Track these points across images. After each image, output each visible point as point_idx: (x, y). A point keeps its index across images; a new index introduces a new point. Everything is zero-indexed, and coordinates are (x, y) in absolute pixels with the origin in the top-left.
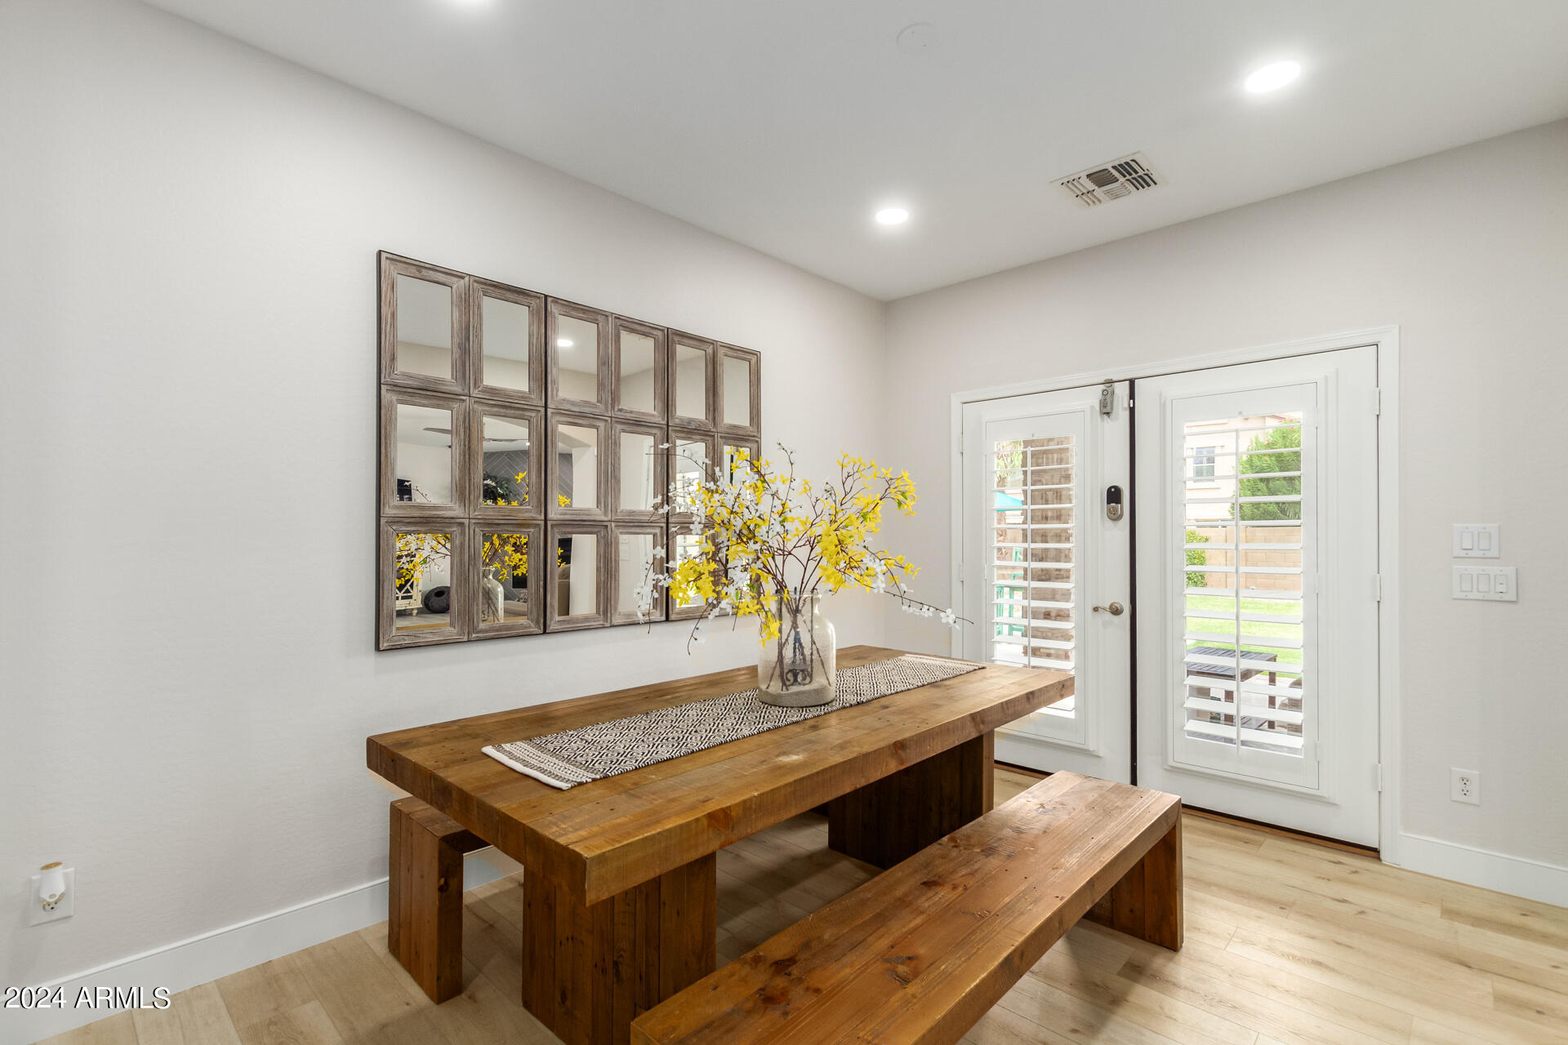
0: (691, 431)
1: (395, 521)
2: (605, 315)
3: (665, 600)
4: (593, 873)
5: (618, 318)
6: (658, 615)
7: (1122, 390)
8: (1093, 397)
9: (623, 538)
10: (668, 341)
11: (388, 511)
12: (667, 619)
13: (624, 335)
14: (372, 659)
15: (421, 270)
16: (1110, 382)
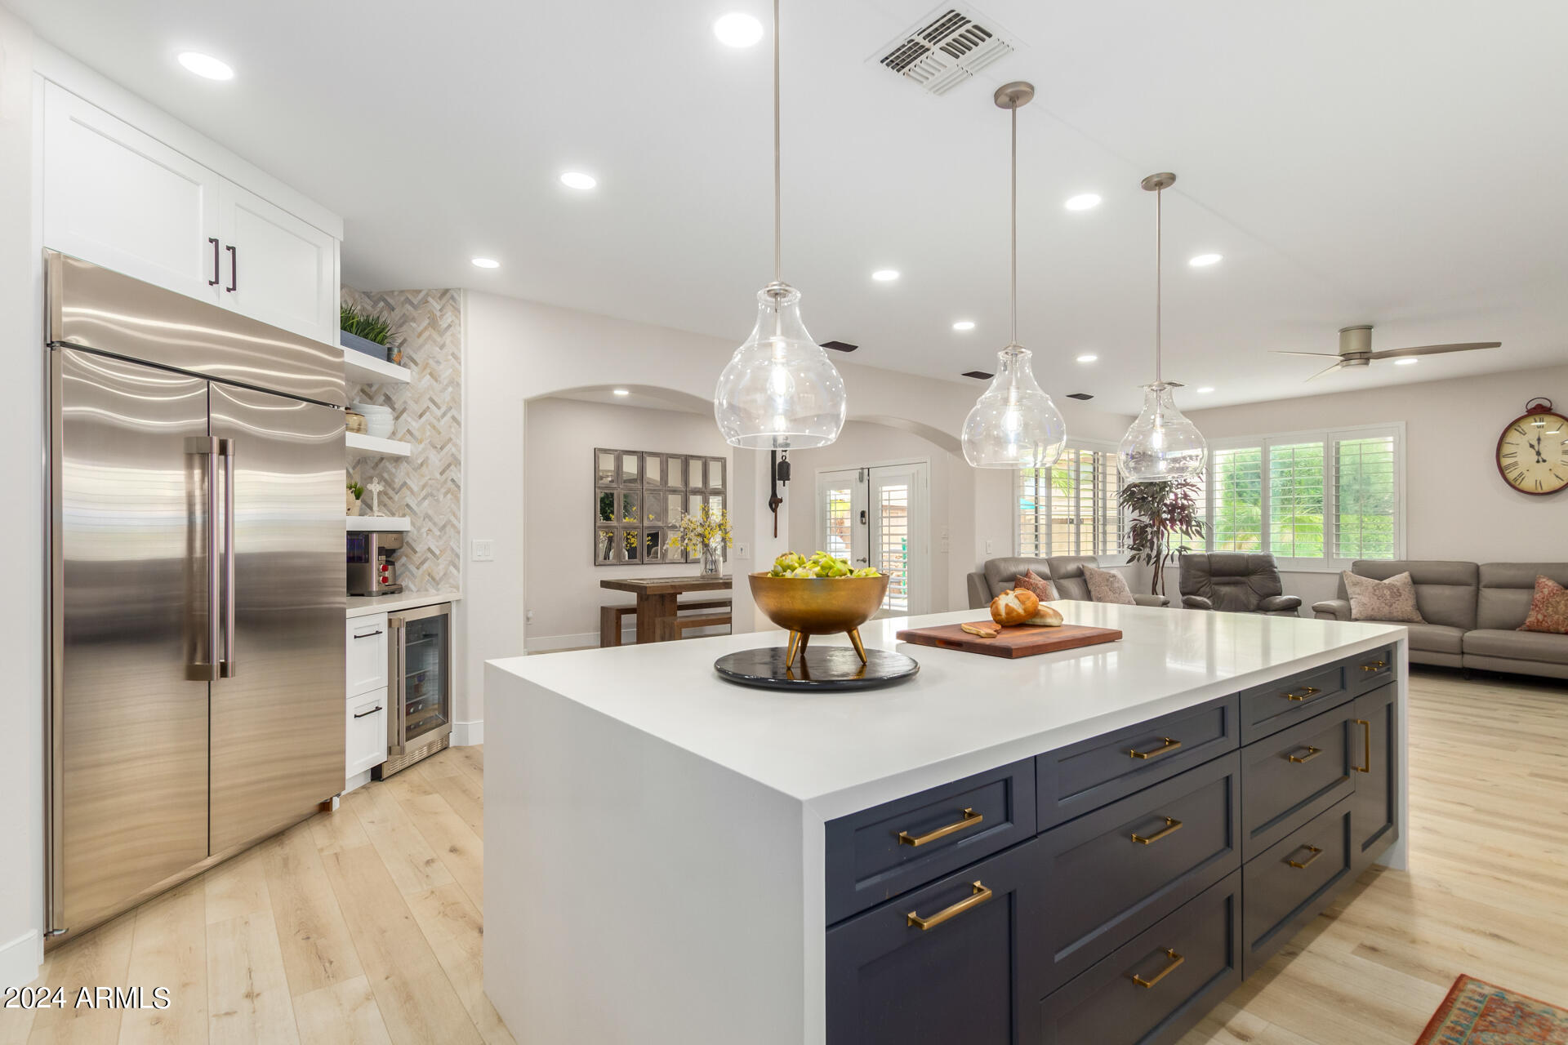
0: (696, 492)
1: (600, 527)
2: (663, 454)
3: (685, 554)
4: (648, 590)
5: (667, 454)
6: (683, 561)
7: (866, 471)
8: (856, 474)
9: (669, 532)
10: (686, 460)
11: (598, 524)
12: (686, 562)
13: (669, 459)
14: (594, 567)
15: (606, 451)
16: (862, 469)
